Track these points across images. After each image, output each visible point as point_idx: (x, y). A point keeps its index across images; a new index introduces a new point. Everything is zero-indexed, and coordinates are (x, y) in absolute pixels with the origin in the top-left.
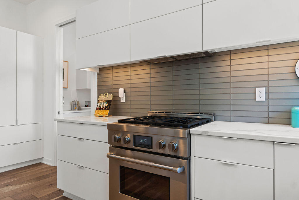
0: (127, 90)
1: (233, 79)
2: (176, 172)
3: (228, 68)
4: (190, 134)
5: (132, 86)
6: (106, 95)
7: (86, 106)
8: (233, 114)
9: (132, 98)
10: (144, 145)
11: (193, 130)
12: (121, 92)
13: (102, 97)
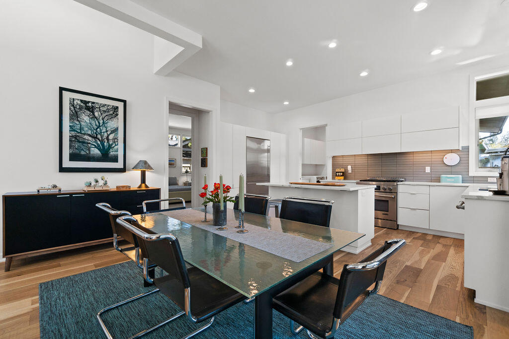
0: (353, 166)
1: (414, 163)
2: (392, 197)
4: (397, 185)
5: (356, 164)
6: (340, 169)
9: (356, 171)
11: (398, 183)
12: (349, 168)
13: (338, 170)
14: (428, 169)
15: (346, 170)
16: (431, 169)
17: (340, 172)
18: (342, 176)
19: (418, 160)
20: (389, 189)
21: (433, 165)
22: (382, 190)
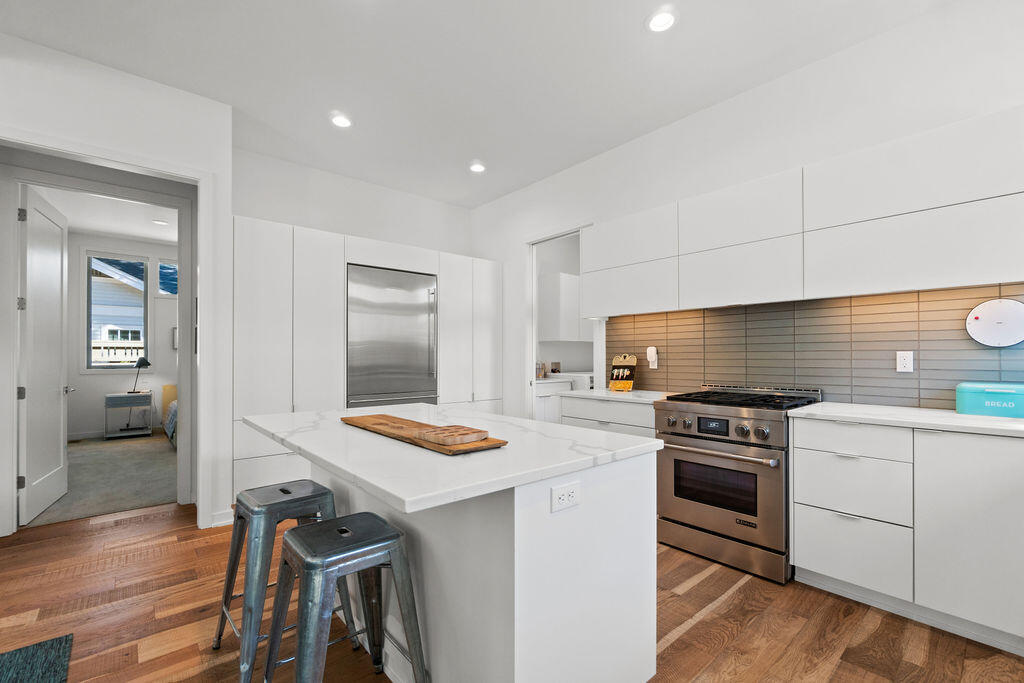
0: (661, 350)
1: (855, 337)
2: (769, 465)
3: (847, 320)
4: (788, 418)
5: (671, 343)
6: (625, 357)
7: (553, 371)
8: (856, 390)
9: (670, 363)
10: (713, 431)
11: (791, 412)
12: (651, 353)
13: (618, 361)
14: (905, 361)
15: (642, 360)
16: (916, 360)
17: (624, 367)
18: (628, 378)
19: (870, 328)
20: (760, 433)
21: (923, 346)
22: (733, 436)
